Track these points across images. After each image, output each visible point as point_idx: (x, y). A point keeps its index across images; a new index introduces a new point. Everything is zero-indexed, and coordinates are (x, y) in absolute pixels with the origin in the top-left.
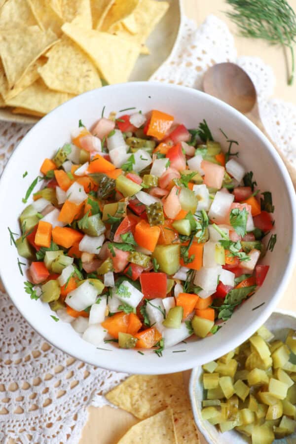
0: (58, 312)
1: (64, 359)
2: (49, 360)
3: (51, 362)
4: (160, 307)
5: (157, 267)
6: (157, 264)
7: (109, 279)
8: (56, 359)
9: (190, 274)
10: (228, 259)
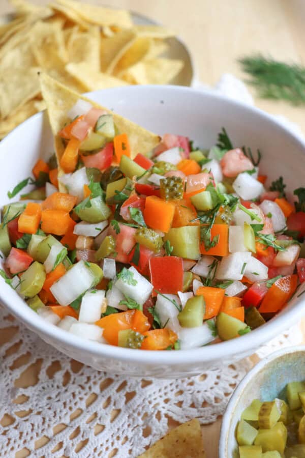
0: (38, 311)
1: (32, 438)
2: (9, 439)
3: (12, 441)
4: (174, 301)
5: (172, 249)
6: (171, 246)
7: (110, 267)
8: (20, 438)
9: (212, 268)
10: (259, 245)
